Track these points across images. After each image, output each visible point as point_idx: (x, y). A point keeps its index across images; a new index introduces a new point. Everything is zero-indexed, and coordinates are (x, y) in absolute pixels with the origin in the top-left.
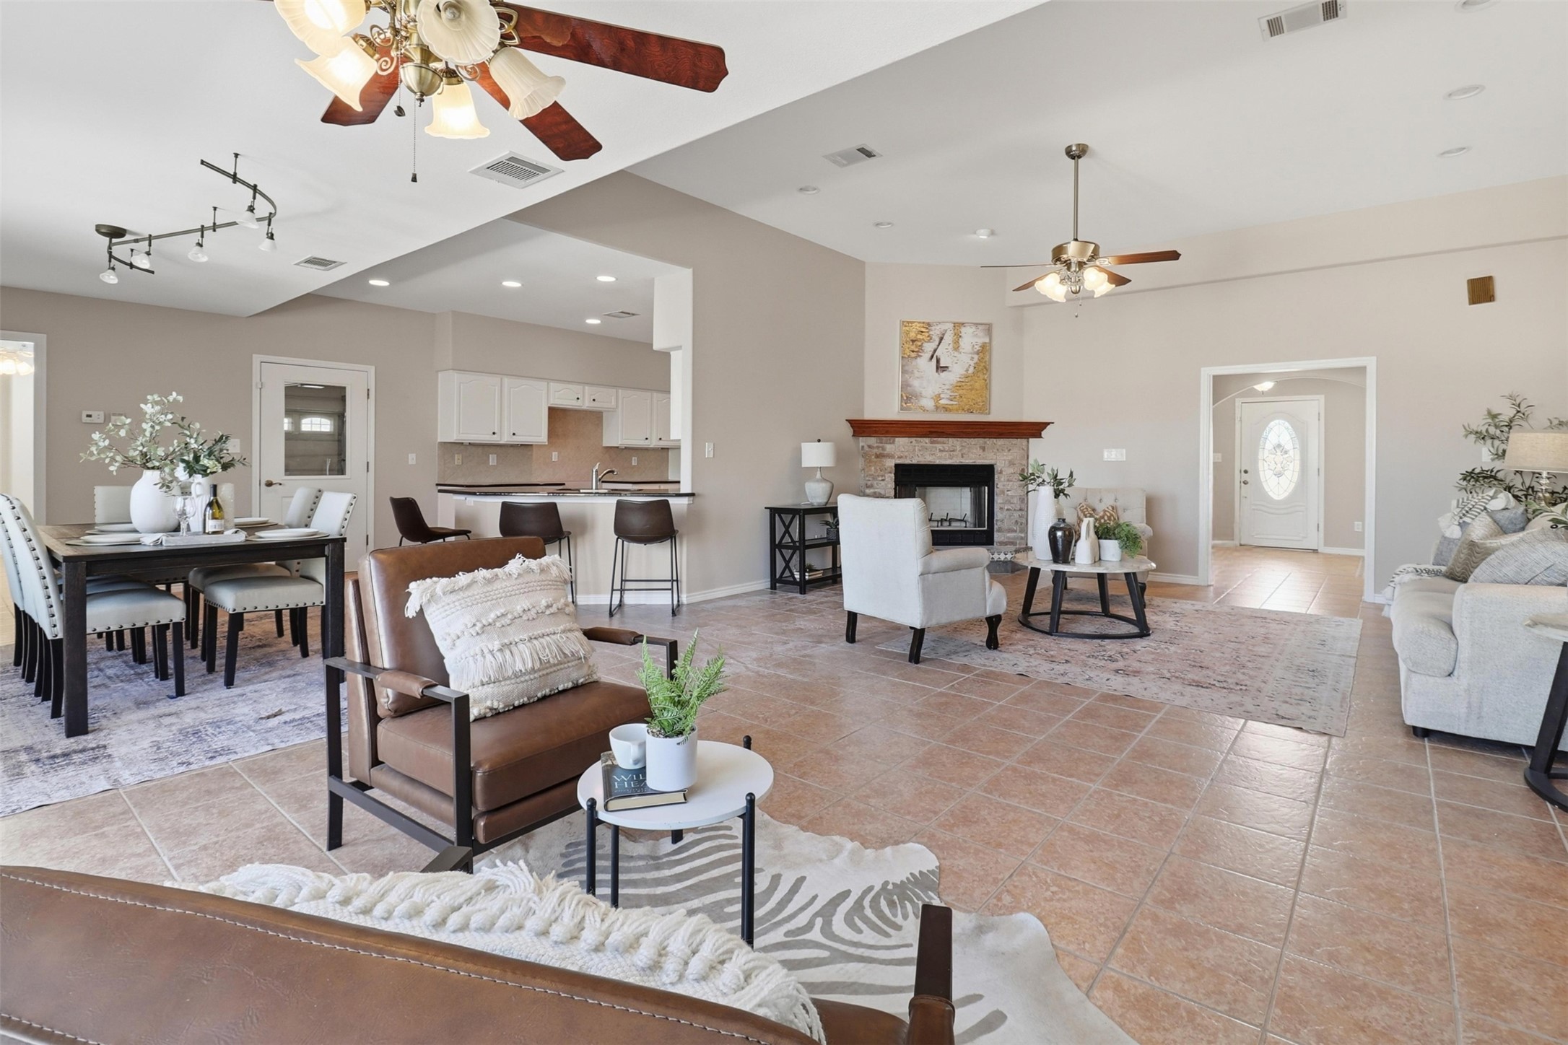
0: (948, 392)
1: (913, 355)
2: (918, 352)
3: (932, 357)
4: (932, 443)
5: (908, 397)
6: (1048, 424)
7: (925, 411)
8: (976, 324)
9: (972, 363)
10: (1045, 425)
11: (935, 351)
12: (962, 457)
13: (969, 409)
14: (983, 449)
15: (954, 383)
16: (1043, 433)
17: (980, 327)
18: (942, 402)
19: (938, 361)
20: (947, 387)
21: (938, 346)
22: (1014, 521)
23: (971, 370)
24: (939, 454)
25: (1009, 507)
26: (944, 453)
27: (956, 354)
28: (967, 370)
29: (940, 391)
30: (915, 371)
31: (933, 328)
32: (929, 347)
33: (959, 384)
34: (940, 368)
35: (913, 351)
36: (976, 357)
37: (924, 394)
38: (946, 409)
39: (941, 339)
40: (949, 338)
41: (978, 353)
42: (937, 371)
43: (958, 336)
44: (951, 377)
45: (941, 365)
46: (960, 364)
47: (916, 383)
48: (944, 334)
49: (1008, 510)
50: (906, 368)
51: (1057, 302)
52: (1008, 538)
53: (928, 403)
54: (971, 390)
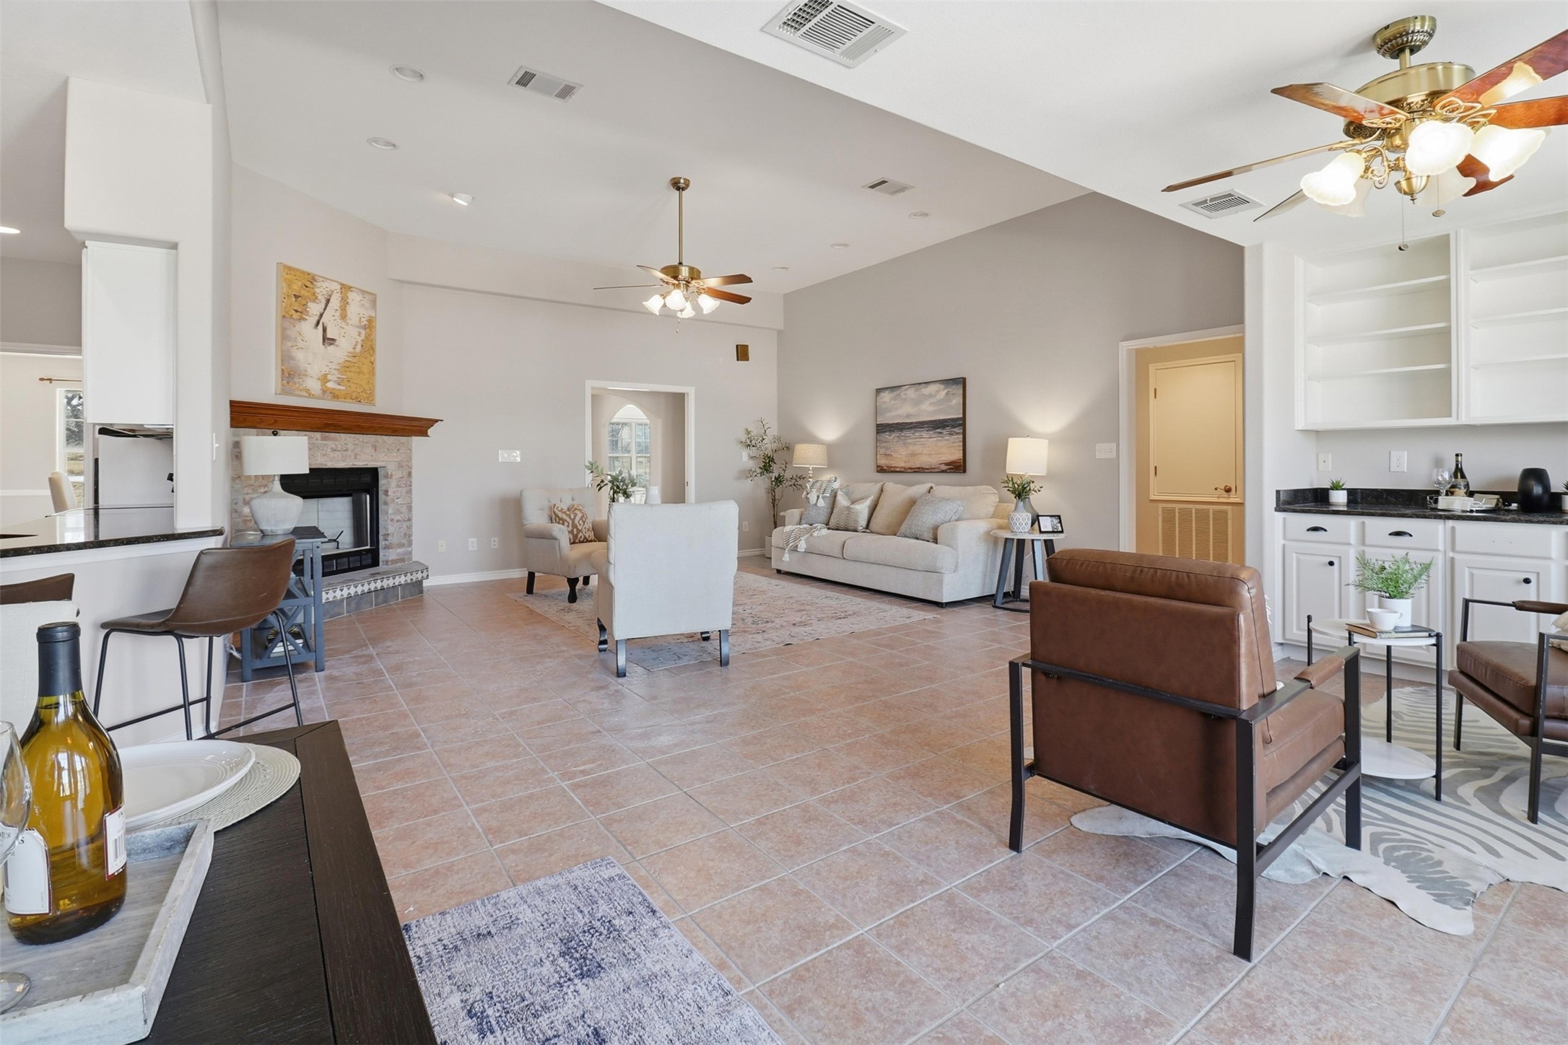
0: (336, 372)
1: (296, 316)
2: (302, 313)
3: (318, 323)
4: (323, 439)
5: (289, 375)
6: (437, 421)
7: (310, 395)
8: (364, 292)
9: (359, 339)
10: (432, 422)
11: (321, 315)
12: (356, 458)
13: (356, 398)
14: (375, 448)
15: (342, 361)
16: (430, 431)
17: (366, 295)
18: (330, 385)
19: (325, 330)
20: (333, 366)
21: (325, 309)
22: (402, 534)
23: (359, 348)
24: (332, 454)
25: (399, 518)
26: (338, 453)
27: (343, 325)
28: (354, 348)
29: (327, 370)
30: (299, 339)
31: (319, 284)
32: (314, 309)
33: (347, 364)
34: (327, 341)
35: (296, 311)
36: (363, 332)
37: (310, 372)
38: (335, 396)
39: (328, 301)
40: (335, 302)
41: (365, 328)
42: (323, 344)
43: (345, 302)
44: (340, 352)
45: (329, 336)
46: (347, 340)
47: (299, 355)
48: (330, 296)
49: (398, 521)
50: (288, 332)
51: (652, 314)
52: (398, 554)
53: (314, 385)
54: (359, 373)
